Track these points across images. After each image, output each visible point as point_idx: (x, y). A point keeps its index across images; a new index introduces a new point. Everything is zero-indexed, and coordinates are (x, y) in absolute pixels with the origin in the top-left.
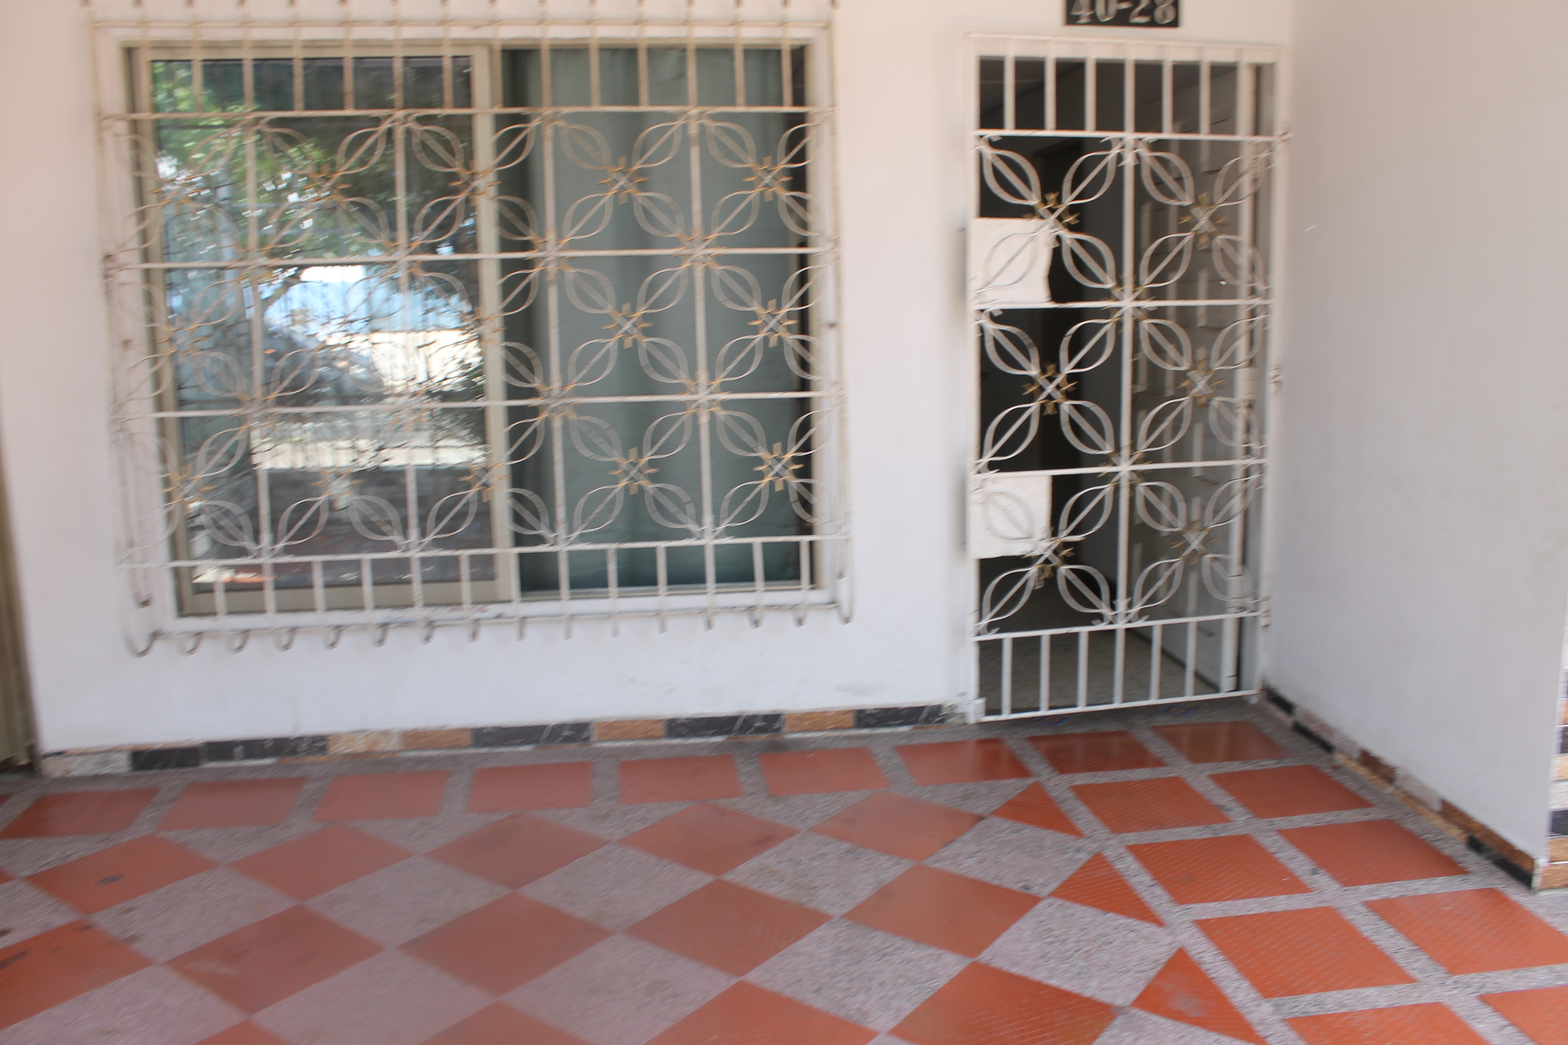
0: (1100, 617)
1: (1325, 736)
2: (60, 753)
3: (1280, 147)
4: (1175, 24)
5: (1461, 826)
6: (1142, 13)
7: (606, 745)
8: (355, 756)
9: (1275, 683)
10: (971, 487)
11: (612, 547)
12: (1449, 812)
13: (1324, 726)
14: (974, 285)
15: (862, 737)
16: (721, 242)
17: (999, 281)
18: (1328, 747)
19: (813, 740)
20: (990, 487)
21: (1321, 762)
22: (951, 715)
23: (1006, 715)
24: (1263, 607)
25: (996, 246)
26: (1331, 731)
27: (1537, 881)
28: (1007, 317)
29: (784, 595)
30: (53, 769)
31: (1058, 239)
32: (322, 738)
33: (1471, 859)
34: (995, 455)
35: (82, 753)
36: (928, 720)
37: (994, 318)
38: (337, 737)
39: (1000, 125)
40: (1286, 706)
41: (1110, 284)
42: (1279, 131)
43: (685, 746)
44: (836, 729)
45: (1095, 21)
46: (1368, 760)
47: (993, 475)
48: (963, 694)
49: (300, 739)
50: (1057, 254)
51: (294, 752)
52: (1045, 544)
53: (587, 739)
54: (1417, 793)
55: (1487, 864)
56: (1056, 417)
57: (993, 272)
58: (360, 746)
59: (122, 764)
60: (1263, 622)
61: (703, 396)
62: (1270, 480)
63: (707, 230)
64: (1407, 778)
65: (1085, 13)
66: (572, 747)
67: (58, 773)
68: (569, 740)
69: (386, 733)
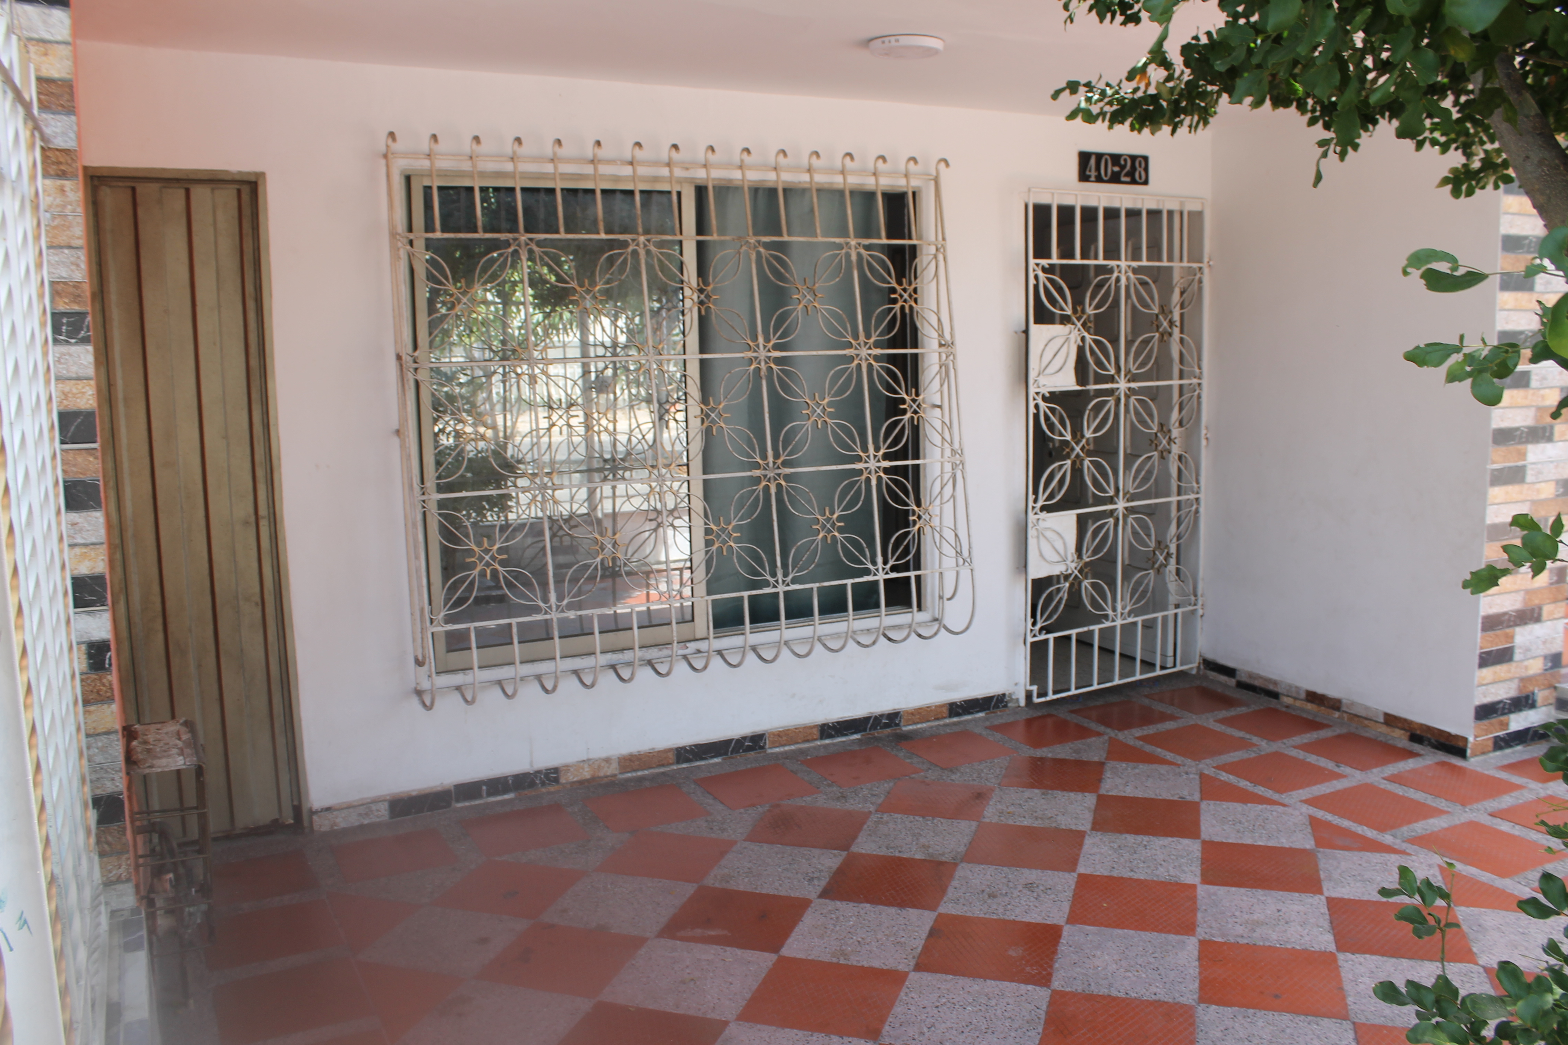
0: (1106, 617)
1: (1271, 687)
2: (328, 809)
3: (1206, 270)
4: (1146, 183)
5: (1403, 729)
6: (1126, 175)
7: (777, 750)
8: (581, 782)
9: (1210, 656)
10: (1030, 525)
11: (815, 586)
12: (1391, 720)
13: (1269, 681)
14: (1032, 375)
15: (955, 724)
16: (877, 345)
17: (1048, 371)
18: (1275, 695)
19: (924, 730)
20: (1042, 524)
21: (1273, 703)
22: (1011, 700)
23: (1051, 697)
24: (1200, 602)
25: (1046, 345)
26: (1275, 683)
27: (1469, 752)
28: (1053, 397)
29: (901, 618)
30: (321, 824)
31: (1083, 339)
32: (556, 770)
33: (1416, 747)
34: (1046, 500)
35: (349, 807)
36: (996, 706)
37: (1044, 399)
38: (567, 767)
39: (1049, 257)
40: (1230, 672)
41: (1112, 372)
42: (1206, 260)
43: (834, 744)
44: (937, 719)
45: (1099, 179)
46: (1313, 697)
47: (1044, 515)
48: (1016, 684)
49: (538, 772)
50: (1081, 350)
51: (532, 784)
52: (1073, 565)
53: (762, 748)
54: (1363, 713)
55: (1429, 749)
56: (1081, 471)
57: (1044, 364)
58: (586, 774)
59: (382, 812)
60: (1200, 612)
61: (872, 464)
62: (1202, 510)
63: (868, 336)
64: (1353, 704)
65: (1093, 174)
66: (752, 754)
67: (325, 828)
68: (749, 749)
69: (608, 760)
